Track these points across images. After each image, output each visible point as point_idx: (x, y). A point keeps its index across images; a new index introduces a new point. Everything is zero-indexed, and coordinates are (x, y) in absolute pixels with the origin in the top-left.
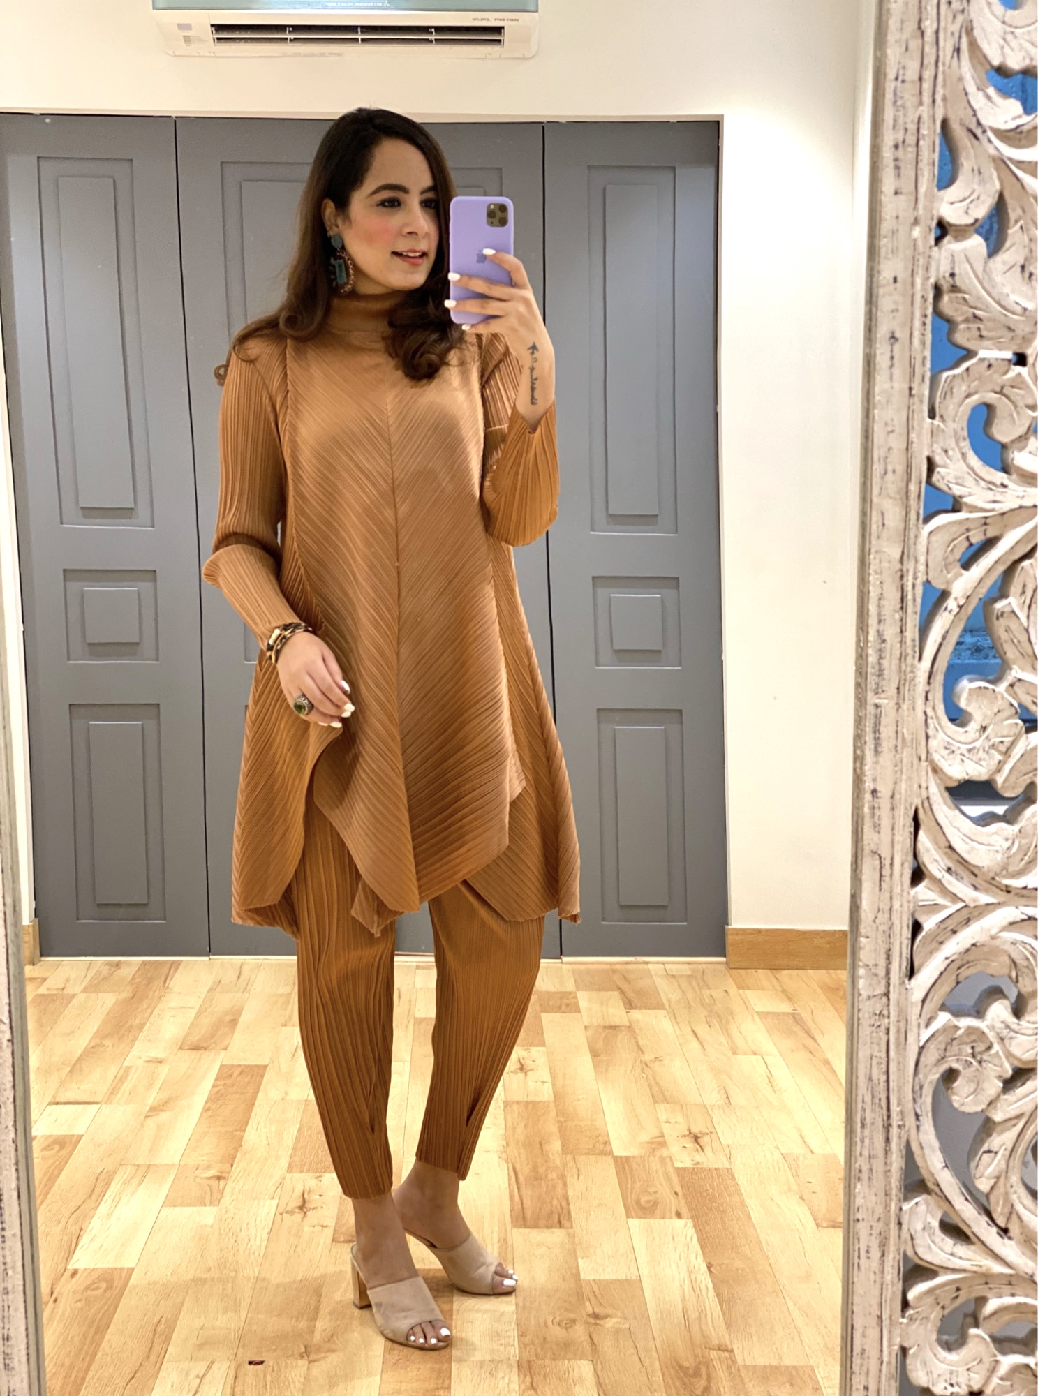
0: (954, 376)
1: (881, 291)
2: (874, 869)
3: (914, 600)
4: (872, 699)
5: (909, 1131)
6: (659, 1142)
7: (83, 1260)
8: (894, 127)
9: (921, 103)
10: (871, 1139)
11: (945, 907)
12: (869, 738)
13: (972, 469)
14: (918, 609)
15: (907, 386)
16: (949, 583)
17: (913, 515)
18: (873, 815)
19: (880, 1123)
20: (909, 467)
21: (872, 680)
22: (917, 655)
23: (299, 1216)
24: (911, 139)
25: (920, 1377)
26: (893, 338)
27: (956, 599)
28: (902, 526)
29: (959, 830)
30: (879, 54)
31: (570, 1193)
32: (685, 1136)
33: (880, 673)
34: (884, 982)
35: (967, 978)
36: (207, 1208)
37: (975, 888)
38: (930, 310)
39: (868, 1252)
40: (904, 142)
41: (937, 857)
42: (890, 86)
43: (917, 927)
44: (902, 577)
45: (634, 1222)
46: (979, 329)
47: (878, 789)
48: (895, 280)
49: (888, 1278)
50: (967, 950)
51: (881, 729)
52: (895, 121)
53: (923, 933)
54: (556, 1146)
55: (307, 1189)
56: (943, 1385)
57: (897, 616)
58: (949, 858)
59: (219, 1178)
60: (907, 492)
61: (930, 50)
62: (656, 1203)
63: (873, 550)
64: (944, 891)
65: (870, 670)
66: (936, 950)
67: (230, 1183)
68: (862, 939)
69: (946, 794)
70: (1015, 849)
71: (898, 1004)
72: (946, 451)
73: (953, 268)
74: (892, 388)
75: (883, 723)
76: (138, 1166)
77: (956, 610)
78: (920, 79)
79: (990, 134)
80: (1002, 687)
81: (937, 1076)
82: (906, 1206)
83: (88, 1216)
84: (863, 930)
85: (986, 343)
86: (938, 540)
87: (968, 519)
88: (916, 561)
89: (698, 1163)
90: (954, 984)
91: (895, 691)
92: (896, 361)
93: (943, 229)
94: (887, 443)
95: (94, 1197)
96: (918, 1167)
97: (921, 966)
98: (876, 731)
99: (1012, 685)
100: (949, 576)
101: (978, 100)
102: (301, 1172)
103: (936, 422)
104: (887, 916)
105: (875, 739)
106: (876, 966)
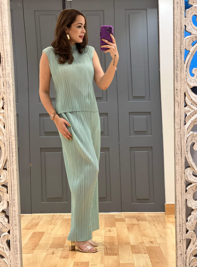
0: (189, 10)
2: (177, 104)
3: (183, 52)
4: (176, 72)
5: (185, 155)
10: (179, 156)
11: (191, 111)
13: (193, 27)
14: (184, 54)
15: (180, 12)
16: (190, 49)
17: (182, 36)
18: (177, 94)
19: (180, 153)
20: (181, 27)
21: (176, 68)
22: (184, 63)
25: (189, 205)
26: (178, 3)
27: (191, 52)
28: (180, 38)
29: (193, 96)
33: (177, 67)
34: (180, 126)
35: (196, 125)
39: (179, 179)
41: (189, 101)
44: (181, 48)
47: (178, 88)
49: (183, 184)
50: (195, 119)
51: (178, 77)
53: (187, 116)
56: (194, 207)
57: (180, 56)
58: (192, 102)
60: (181, 32)
63: (175, 43)
64: (191, 108)
65: (175, 66)
66: (190, 119)
68: (176, 118)
69: (191, 89)
71: (183, 130)
72: (188, 24)
74: (178, 12)
75: (178, 76)
77: (191, 54)
81: (191, 144)
82: (186, 170)
84: (175, 116)
85: (194, 3)
86: (187, 41)
87: (193, 36)
88: (183, 45)
90: (193, 126)
91: (180, 70)
92: (178, 7)
94: (178, 23)
96: (187, 162)
97: (187, 122)
98: (177, 78)
100: (190, 47)
103: (186, 18)
104: (180, 113)
105: (177, 79)
106: (178, 123)
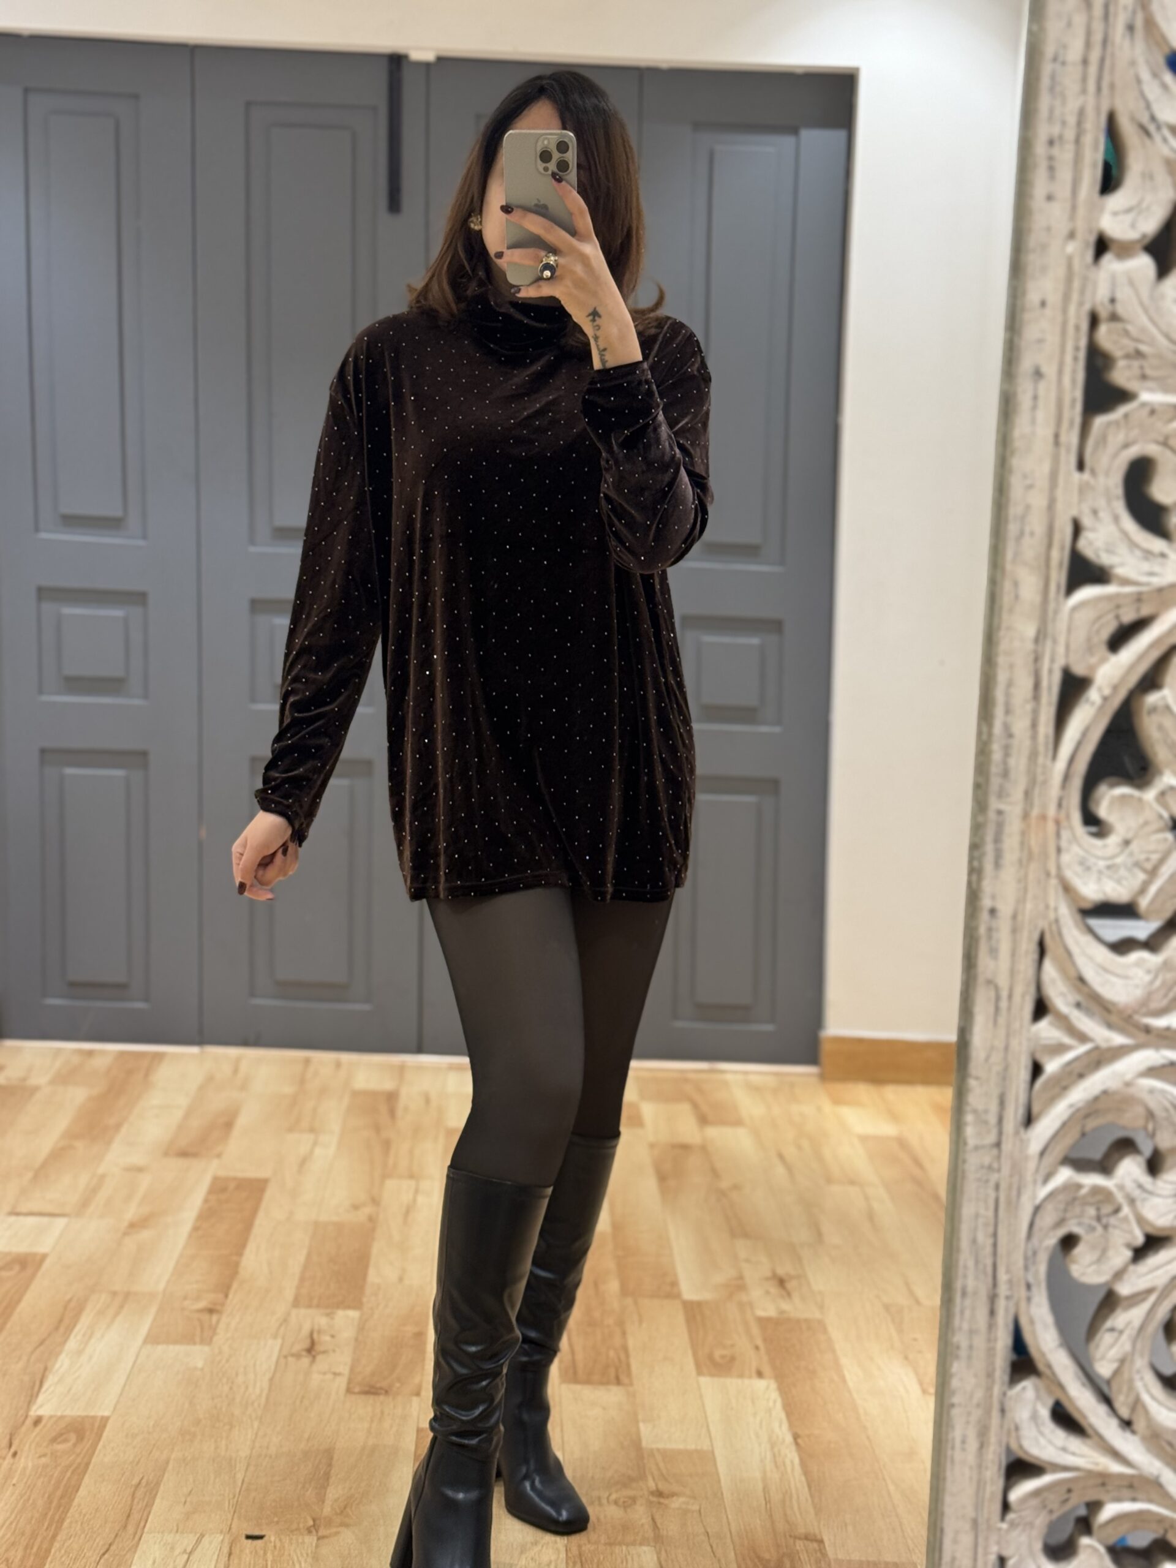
0: (1109, 424)
1: (1027, 316)
2: (990, 1001)
3: (1049, 689)
4: (994, 804)
6: (738, 1285)
7: (46, 1406)
8: (1050, 119)
9: (1084, 91)
10: (973, 1310)
11: (1071, 1048)
12: (989, 848)
13: (1125, 534)
14: (1054, 697)
15: (1053, 433)
16: (1093, 668)
17: (1053, 586)
18: (990, 938)
19: (983, 1294)
20: (1051, 529)
21: (995, 782)
22: (1050, 753)
23: (306, 1361)
24: (1070, 134)
26: (1038, 374)
27: (1100, 689)
28: (1038, 599)
29: (1091, 957)
30: (1035, 28)
31: (631, 1343)
32: (767, 1279)
33: (1005, 774)
34: (995, 1131)
35: (1096, 1130)
36: (197, 1348)
37: (1110, 1026)
38: (1083, 343)
39: (963, 1442)
40: (1061, 137)
41: (1065, 991)
42: (1047, 68)
43: (1037, 1069)
44: (1037, 659)
45: (704, 1380)
46: (1142, 367)
47: (999, 908)
48: (1043, 304)
49: (988, 1473)
50: (1096, 1099)
51: (1005, 838)
52: (1051, 111)
53: (1045, 1077)
54: (613, 1286)
55: (316, 1327)
57: (1029, 707)
58: (1079, 991)
59: (211, 1311)
60: (1047, 559)
61: (1098, 27)
62: (733, 1359)
63: (1004, 625)
64: (1071, 1030)
65: (992, 768)
66: (1060, 1096)
67: (224, 1319)
68: (972, 1083)
69: (1078, 917)
70: (1158, 983)
71: (1011, 1156)
72: (1095, 512)
73: (1113, 291)
74: (1033, 433)
75: (1007, 830)
76: (114, 1294)
77: (1099, 701)
78: (1085, 62)
79: (1166, 133)
80: (1150, 795)
81: (1053, 1242)
82: (1011, 1393)
83: (54, 1354)
84: (973, 1072)
85: (1150, 384)
86: (1084, 618)
87: (1117, 596)
88: (1055, 641)
89: (782, 1312)
90: (1079, 1135)
91: (1022, 794)
92: (1041, 403)
93: (1102, 246)
94: (1027, 499)
95: (62, 1330)
96: (1027, 1346)
97: (1040, 1114)
98: (998, 840)
99: (1162, 794)
100: (1093, 660)
101: (1152, 90)
102: (309, 1306)
103: (1086, 476)
104: (1002, 1055)
105: (996, 850)
106: (986, 1111)
